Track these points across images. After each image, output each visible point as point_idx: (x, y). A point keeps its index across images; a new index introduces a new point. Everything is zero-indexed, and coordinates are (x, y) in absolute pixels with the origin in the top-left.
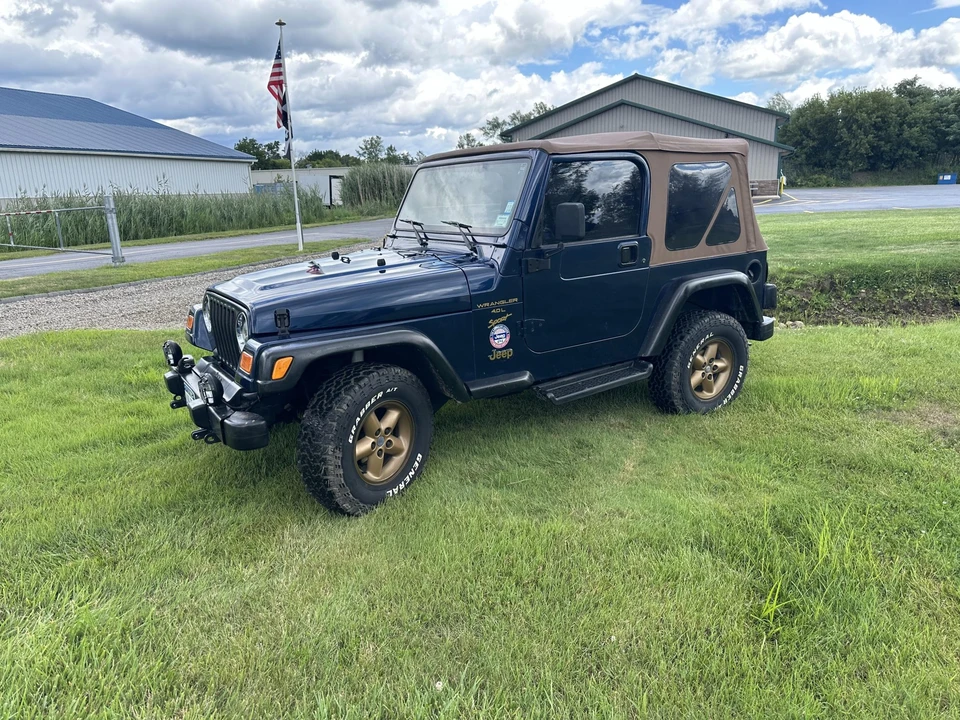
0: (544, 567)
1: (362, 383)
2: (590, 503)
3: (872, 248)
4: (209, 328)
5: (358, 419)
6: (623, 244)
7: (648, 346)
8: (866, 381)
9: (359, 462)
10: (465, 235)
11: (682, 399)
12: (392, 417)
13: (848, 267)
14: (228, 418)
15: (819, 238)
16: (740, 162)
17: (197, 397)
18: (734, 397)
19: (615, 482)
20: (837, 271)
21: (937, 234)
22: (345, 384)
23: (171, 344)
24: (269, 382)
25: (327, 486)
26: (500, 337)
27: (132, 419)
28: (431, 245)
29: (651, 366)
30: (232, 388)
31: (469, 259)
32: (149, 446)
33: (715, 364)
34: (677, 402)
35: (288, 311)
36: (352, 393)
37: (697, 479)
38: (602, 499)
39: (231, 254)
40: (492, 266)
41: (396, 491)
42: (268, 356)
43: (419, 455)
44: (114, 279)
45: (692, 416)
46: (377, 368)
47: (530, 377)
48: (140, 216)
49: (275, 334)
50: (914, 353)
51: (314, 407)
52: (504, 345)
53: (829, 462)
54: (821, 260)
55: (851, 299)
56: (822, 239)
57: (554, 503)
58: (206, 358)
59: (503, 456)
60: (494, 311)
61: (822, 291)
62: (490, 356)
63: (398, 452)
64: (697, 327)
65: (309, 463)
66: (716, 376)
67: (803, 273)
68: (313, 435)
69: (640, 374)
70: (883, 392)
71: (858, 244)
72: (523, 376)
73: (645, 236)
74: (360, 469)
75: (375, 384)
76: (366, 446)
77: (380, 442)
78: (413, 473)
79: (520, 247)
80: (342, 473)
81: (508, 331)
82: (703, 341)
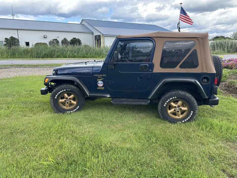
1: (60, 87)
5: (58, 94)
6: (142, 64)
7: (149, 96)
11: (162, 115)
12: (72, 96)
26: (100, 84)
33: (181, 108)
34: (160, 115)
35: (57, 70)
36: (57, 88)
43: (78, 106)
46: (66, 84)
52: (101, 86)
60: (99, 77)
62: (97, 88)
64: (170, 94)
72: (108, 95)
73: (151, 63)
74: (61, 105)
75: (63, 87)
76: (63, 100)
77: (67, 101)
78: (76, 110)
79: (107, 62)
80: (53, 104)
81: (103, 83)
82: (171, 99)
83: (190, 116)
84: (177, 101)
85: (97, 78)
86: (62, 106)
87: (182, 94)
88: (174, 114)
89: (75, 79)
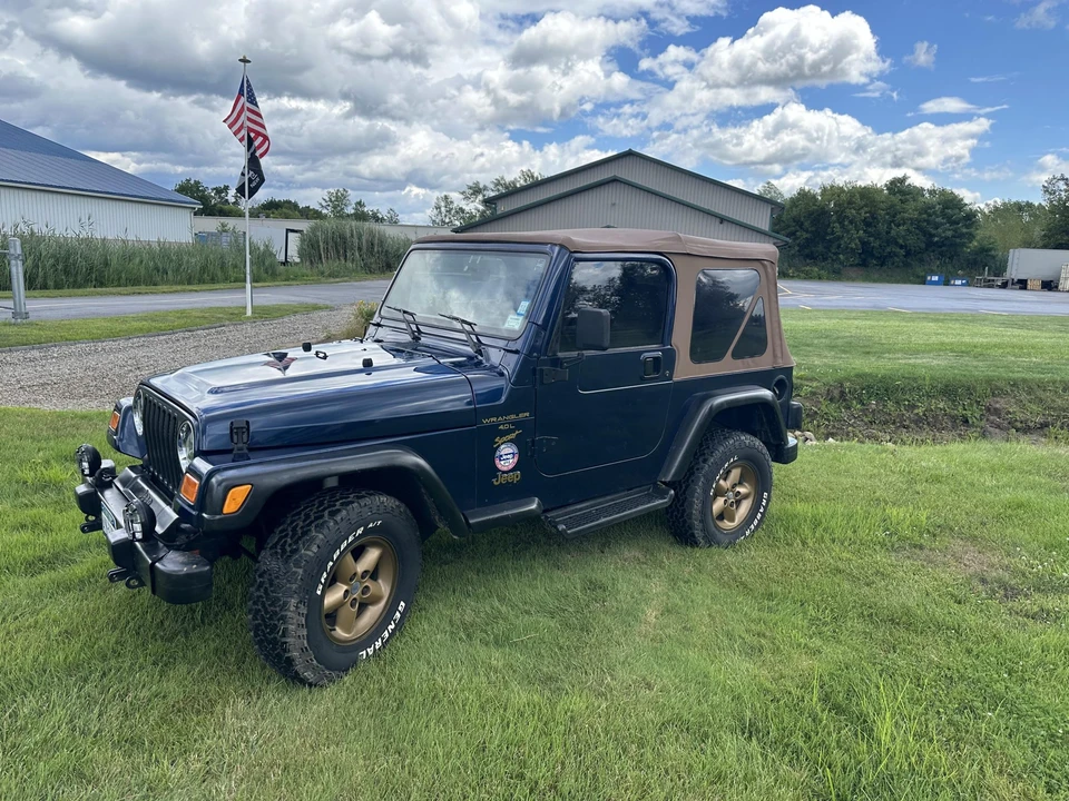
0: (563, 763)
1: (338, 518)
2: (611, 668)
3: (879, 355)
4: (140, 431)
5: (331, 564)
6: (647, 355)
7: (668, 470)
8: (893, 512)
9: (327, 616)
10: (469, 333)
11: (703, 530)
12: (372, 555)
13: (858, 376)
14: (160, 560)
15: (824, 341)
16: (769, 270)
17: (118, 526)
18: (756, 527)
19: (637, 639)
20: (848, 379)
21: (942, 344)
22: (317, 518)
23: (87, 449)
24: (218, 517)
25: (285, 651)
26: (506, 457)
27: (25, 536)
28: (423, 340)
29: (672, 492)
30: (167, 515)
31: (473, 362)
32: (45, 577)
33: (738, 489)
34: (698, 534)
35: (248, 423)
36: (326, 531)
37: (730, 636)
38: (623, 662)
39: (163, 316)
40: (502, 374)
41: (370, 651)
42: (220, 483)
43: (402, 603)
44: (13, 340)
45: (714, 549)
46: (359, 498)
47: (538, 504)
48: (52, 261)
49: (229, 451)
50: (937, 479)
51: (275, 546)
52: (511, 467)
53: (870, 615)
54: (829, 366)
55: (861, 410)
56: (827, 341)
57: (567, 668)
58: (132, 468)
59: (502, 599)
60: (501, 427)
61: (831, 400)
62: (494, 480)
63: (375, 600)
64: (721, 449)
65: (263, 620)
66: (738, 503)
67: (811, 380)
68: (271, 585)
69: (660, 502)
70: (913, 525)
71: (864, 350)
72: (536, 504)
73: (669, 347)
74: (327, 626)
75: (353, 518)
76: (338, 595)
77: (354, 590)
78: (393, 626)
79: (535, 354)
80: (305, 633)
81: (516, 451)
82: (727, 465)
83: (762, 510)
87: (747, 442)
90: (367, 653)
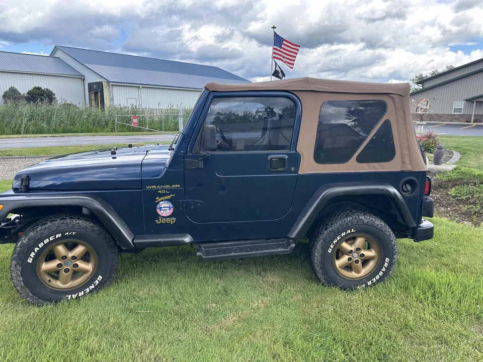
1: (44, 227)
5: (37, 249)
6: (273, 156)
7: (294, 230)
11: (323, 274)
12: (80, 250)
26: (165, 209)
29: (294, 245)
33: (362, 252)
35: (29, 177)
41: (74, 296)
43: (100, 276)
46: (63, 219)
47: (191, 239)
52: (168, 215)
60: (160, 192)
62: (157, 221)
63: (86, 272)
64: (339, 223)
66: (365, 262)
69: (282, 249)
72: (186, 238)
73: (294, 152)
74: (48, 278)
75: (54, 228)
76: (53, 265)
77: (66, 264)
78: (93, 287)
79: (182, 152)
80: (22, 280)
81: (171, 206)
82: (344, 234)
83: (384, 270)
84: (354, 239)
85: (155, 194)
86: (49, 281)
87: (366, 221)
88: (348, 267)
89: (88, 201)
90: (72, 297)
